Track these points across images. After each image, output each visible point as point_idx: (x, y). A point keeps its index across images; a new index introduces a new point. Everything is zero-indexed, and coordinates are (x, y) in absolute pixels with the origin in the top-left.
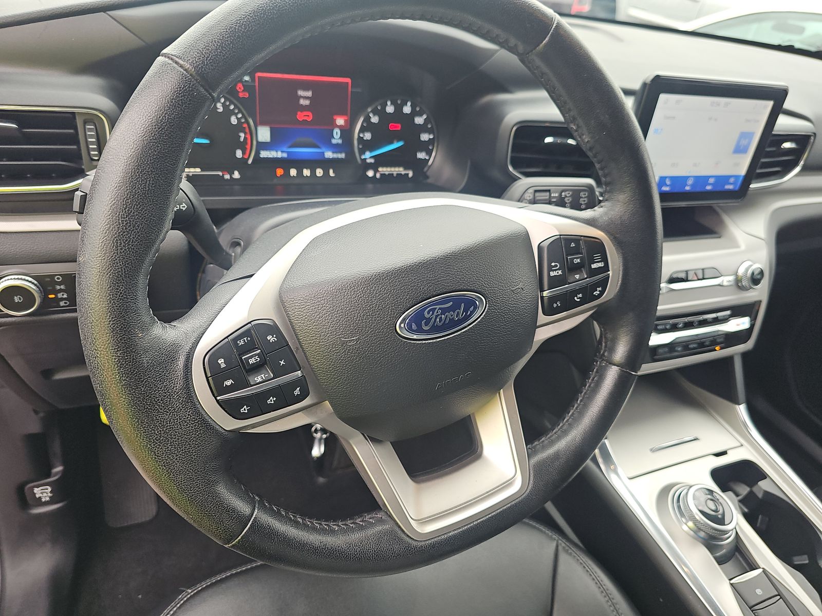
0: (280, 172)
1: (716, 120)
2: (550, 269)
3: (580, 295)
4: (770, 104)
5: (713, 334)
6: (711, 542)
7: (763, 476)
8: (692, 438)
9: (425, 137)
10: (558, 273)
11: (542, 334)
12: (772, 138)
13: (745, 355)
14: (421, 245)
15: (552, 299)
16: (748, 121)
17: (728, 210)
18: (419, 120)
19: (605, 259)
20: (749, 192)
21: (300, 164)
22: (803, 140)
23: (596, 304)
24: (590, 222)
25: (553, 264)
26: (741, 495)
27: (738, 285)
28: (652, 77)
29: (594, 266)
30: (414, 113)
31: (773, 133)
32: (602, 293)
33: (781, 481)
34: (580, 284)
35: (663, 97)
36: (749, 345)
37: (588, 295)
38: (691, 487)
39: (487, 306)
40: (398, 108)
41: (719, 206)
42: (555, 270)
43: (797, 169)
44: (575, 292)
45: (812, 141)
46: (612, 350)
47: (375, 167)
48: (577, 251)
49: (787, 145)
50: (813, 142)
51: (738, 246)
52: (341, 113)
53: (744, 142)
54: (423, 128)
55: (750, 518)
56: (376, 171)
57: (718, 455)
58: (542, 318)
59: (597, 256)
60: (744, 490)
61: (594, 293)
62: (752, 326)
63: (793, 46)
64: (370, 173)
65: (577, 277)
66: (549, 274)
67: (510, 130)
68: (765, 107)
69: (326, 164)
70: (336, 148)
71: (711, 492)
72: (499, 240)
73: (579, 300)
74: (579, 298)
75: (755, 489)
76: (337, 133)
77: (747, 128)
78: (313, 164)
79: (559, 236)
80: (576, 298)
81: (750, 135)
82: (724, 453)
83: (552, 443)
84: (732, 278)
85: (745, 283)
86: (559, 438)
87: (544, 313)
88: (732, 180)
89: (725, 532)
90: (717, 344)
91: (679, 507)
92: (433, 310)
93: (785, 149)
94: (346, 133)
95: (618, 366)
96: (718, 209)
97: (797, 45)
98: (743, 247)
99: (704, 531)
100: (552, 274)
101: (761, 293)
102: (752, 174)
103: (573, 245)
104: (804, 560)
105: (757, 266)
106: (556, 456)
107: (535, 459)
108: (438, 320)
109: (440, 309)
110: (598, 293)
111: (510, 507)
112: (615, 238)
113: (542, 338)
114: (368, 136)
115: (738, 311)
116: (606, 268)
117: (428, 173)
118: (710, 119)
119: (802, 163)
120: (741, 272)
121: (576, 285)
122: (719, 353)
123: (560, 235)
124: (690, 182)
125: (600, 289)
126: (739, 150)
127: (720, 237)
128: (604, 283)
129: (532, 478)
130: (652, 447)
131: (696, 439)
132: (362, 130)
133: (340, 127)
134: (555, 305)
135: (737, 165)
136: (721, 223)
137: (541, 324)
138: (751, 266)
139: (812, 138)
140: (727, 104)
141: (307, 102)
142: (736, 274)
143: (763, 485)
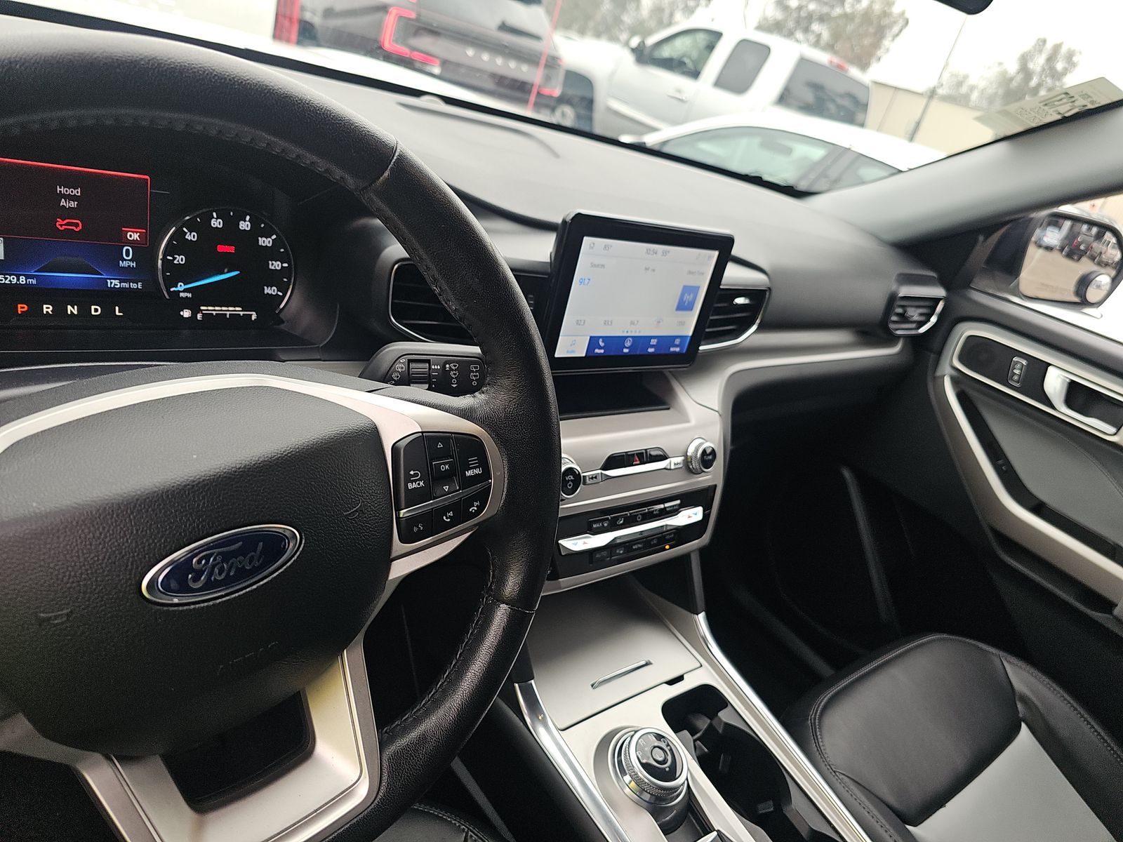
0: (22, 308)
1: (654, 270)
2: (409, 479)
3: (451, 514)
4: (715, 254)
5: (661, 530)
6: (656, 805)
7: (724, 703)
8: (643, 663)
9: (276, 265)
10: (419, 484)
11: (400, 569)
12: (719, 293)
13: (702, 551)
14: (195, 456)
15: (412, 521)
16: (690, 273)
17: (677, 376)
18: (265, 242)
19: (484, 463)
20: (698, 354)
21: (61, 296)
22: (758, 296)
23: (476, 522)
24: (465, 414)
25: (412, 473)
26: (701, 730)
27: (688, 468)
28: (572, 215)
29: (469, 473)
30: (256, 232)
31: (721, 287)
32: (481, 509)
33: (743, 708)
34: (449, 498)
35: (587, 241)
36: (705, 539)
37: (461, 512)
38: (636, 732)
39: (303, 542)
40: (231, 224)
41: (670, 372)
42: (415, 481)
43: (754, 328)
44: (444, 510)
45: (767, 296)
46: (501, 582)
47: (194, 305)
48: (445, 454)
49: (740, 301)
50: (769, 297)
51: (688, 421)
52: (135, 226)
53: (688, 298)
54: (272, 253)
55: (706, 763)
56: (195, 311)
57: (671, 682)
58: (398, 546)
59: (473, 460)
60: (703, 723)
61: (471, 510)
62: (706, 517)
63: (761, 178)
64: (186, 314)
65: (446, 488)
66: (406, 486)
67: (390, 267)
68: (710, 257)
69: (107, 297)
70: (126, 274)
71: (659, 737)
72: (325, 444)
73: (449, 520)
74: (450, 517)
75: (714, 723)
76: (127, 253)
77: (691, 282)
78: (83, 297)
79: (421, 434)
80: (444, 518)
81: (695, 290)
82: (680, 679)
83: (418, 721)
84: (680, 459)
85: (695, 465)
86: (428, 713)
87: (403, 540)
88: (677, 341)
89: (675, 789)
90: (666, 542)
91: (620, 762)
92: (207, 558)
93: (737, 304)
94: (145, 253)
95: (507, 604)
96: (668, 374)
97: (766, 178)
98: (693, 423)
99: (649, 793)
100: (410, 486)
101: (714, 476)
102: (701, 334)
103: (440, 445)
104: (767, 808)
105: (708, 445)
106: (423, 739)
107: (392, 749)
108: (216, 570)
109: (219, 554)
110: (476, 508)
111: (349, 828)
112: (498, 435)
113: (399, 575)
114: (180, 259)
115: (688, 499)
116: (486, 475)
117: (282, 316)
118: (647, 269)
119: (758, 321)
120: (690, 452)
121: (445, 500)
122: (669, 553)
123: (422, 432)
124: (628, 344)
125: (478, 503)
126: (683, 306)
127: (668, 409)
128: (483, 496)
129: (385, 778)
130: (592, 683)
131: (647, 664)
132: (170, 250)
133: (133, 243)
134: (415, 529)
135: (682, 323)
136: (670, 391)
137: (397, 555)
138: (701, 444)
139: (768, 294)
140: (665, 253)
141: (73, 204)
142: (686, 456)
143: (724, 715)
